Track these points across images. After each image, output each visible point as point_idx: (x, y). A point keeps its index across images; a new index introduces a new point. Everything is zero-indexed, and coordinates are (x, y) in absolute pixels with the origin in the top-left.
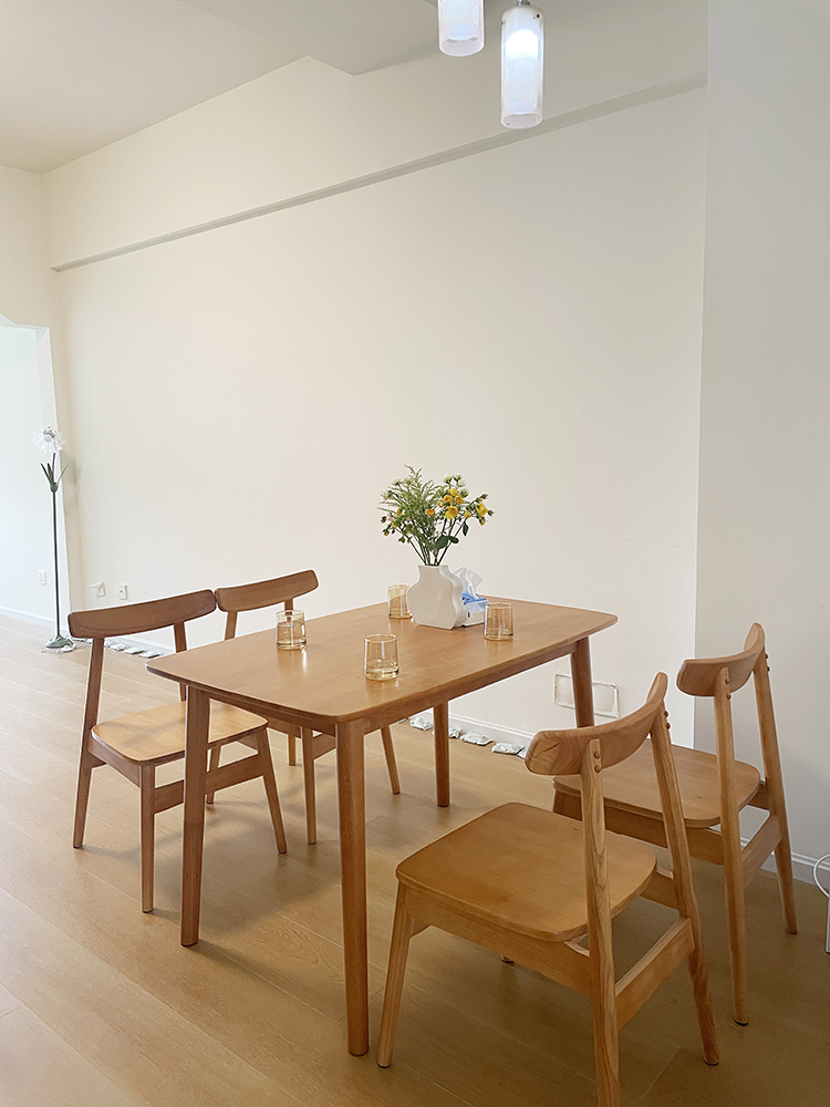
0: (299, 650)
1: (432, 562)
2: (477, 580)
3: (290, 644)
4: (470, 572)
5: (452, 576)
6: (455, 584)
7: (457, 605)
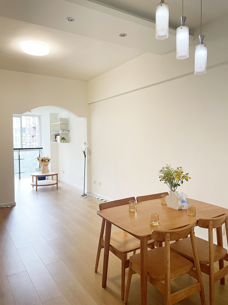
1: (173, 190)
2: (186, 196)
3: (132, 210)
4: (184, 194)
6: (179, 197)
7: (180, 203)
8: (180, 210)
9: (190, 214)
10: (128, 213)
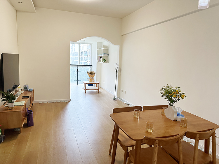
0: (137, 118)
1: (171, 105)
5: (175, 109)
7: (175, 116)
8: (175, 121)
9: (182, 126)
10: (133, 118)
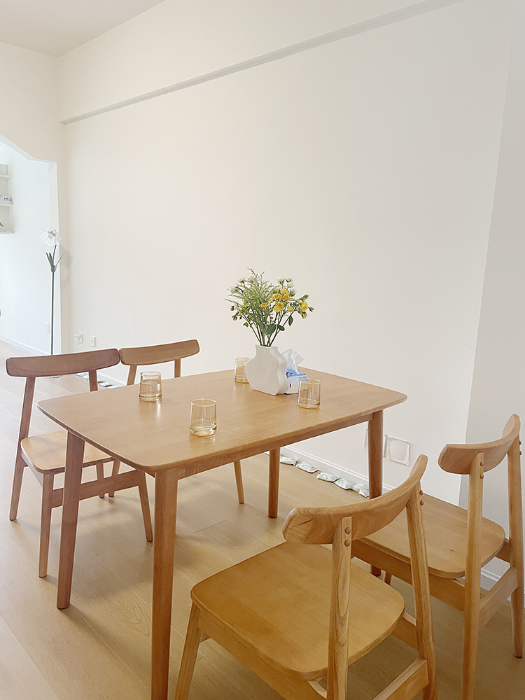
0: (154, 402)
1: (266, 344)
2: (299, 359)
3: (149, 397)
4: (295, 353)
5: (280, 355)
6: (280, 361)
7: (281, 378)
